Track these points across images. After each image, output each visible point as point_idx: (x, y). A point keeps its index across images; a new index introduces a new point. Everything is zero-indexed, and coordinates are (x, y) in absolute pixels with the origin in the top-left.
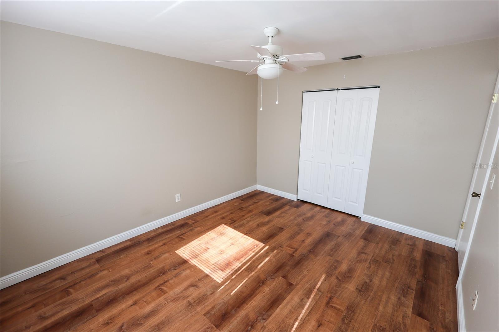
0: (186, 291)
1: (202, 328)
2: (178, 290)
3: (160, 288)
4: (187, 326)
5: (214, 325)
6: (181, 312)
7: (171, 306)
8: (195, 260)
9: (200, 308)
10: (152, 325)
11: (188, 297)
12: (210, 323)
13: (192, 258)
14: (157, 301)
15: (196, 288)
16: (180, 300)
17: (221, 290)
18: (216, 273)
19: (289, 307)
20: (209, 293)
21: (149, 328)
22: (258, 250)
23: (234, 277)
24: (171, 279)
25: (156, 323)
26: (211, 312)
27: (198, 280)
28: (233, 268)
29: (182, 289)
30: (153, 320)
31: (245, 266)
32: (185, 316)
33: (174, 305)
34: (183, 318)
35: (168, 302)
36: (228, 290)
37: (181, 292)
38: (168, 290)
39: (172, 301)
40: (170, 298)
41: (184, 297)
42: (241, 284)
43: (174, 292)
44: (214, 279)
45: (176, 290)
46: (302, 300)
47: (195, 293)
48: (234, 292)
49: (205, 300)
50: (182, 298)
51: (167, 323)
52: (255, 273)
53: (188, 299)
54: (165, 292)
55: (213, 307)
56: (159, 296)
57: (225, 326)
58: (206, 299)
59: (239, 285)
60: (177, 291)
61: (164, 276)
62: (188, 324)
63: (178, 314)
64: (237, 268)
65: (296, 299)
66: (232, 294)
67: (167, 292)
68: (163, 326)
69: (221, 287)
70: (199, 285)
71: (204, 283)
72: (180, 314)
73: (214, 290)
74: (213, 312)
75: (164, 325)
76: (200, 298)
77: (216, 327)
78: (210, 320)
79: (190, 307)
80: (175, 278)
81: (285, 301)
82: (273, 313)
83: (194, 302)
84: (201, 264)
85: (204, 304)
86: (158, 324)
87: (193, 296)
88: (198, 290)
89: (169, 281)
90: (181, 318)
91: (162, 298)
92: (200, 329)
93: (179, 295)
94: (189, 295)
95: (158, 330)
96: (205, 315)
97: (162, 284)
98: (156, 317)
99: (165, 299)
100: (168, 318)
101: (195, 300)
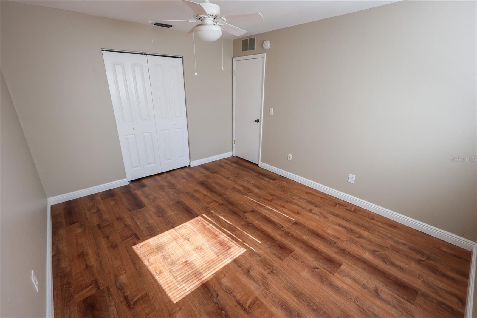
0: (255, 277)
1: (294, 261)
2: (252, 286)
3: (249, 307)
4: (294, 272)
5: (290, 254)
6: (280, 279)
7: (274, 289)
8: (205, 275)
9: (275, 264)
10: (298, 302)
11: (262, 275)
12: (289, 256)
13: (200, 278)
14: (268, 305)
15: (252, 269)
16: (267, 282)
17: (255, 249)
18: (232, 253)
19: (272, 215)
20: (259, 258)
21: (301, 304)
22: (206, 221)
23: (240, 240)
24: (234, 297)
25: (295, 299)
26: (279, 256)
27: (240, 269)
28: (228, 240)
29: (252, 282)
30: (292, 302)
31: (227, 232)
32: (285, 275)
33: (274, 286)
34: (287, 276)
35: (269, 293)
36: (256, 245)
37: (256, 282)
38: (253, 297)
39: (267, 289)
40: (263, 292)
41: (263, 278)
42: (250, 236)
43: (256, 289)
44: (241, 255)
45: (252, 288)
46: (266, 209)
47: (258, 270)
48: (258, 241)
49: (267, 261)
50: (264, 281)
51: (294, 288)
52: (238, 226)
53: (266, 274)
54: (255, 300)
55: (274, 254)
56: (261, 305)
57: (290, 247)
58: (265, 260)
59: (250, 237)
60: (254, 287)
61: (228, 308)
62: (292, 271)
63: (284, 281)
64: (229, 238)
65: (266, 211)
66: (260, 242)
67: (256, 298)
68: (297, 291)
69: (252, 249)
70: (247, 267)
71: (245, 263)
72: (283, 279)
73: (255, 254)
74: (279, 255)
75: (295, 291)
76: (264, 265)
77: (292, 253)
78: (286, 256)
79: (274, 272)
80: (234, 293)
81: (268, 216)
82: (277, 223)
83: (269, 269)
84: (213, 267)
85: (271, 261)
86: (296, 296)
87: (261, 270)
88: (254, 267)
89: (238, 298)
90: (287, 277)
91: (264, 301)
92: (295, 262)
93: (260, 284)
94: (260, 275)
95: (301, 294)
96: (282, 260)
97: (242, 307)
98: (288, 300)
99: (265, 297)
100: (288, 289)
101: (267, 268)
